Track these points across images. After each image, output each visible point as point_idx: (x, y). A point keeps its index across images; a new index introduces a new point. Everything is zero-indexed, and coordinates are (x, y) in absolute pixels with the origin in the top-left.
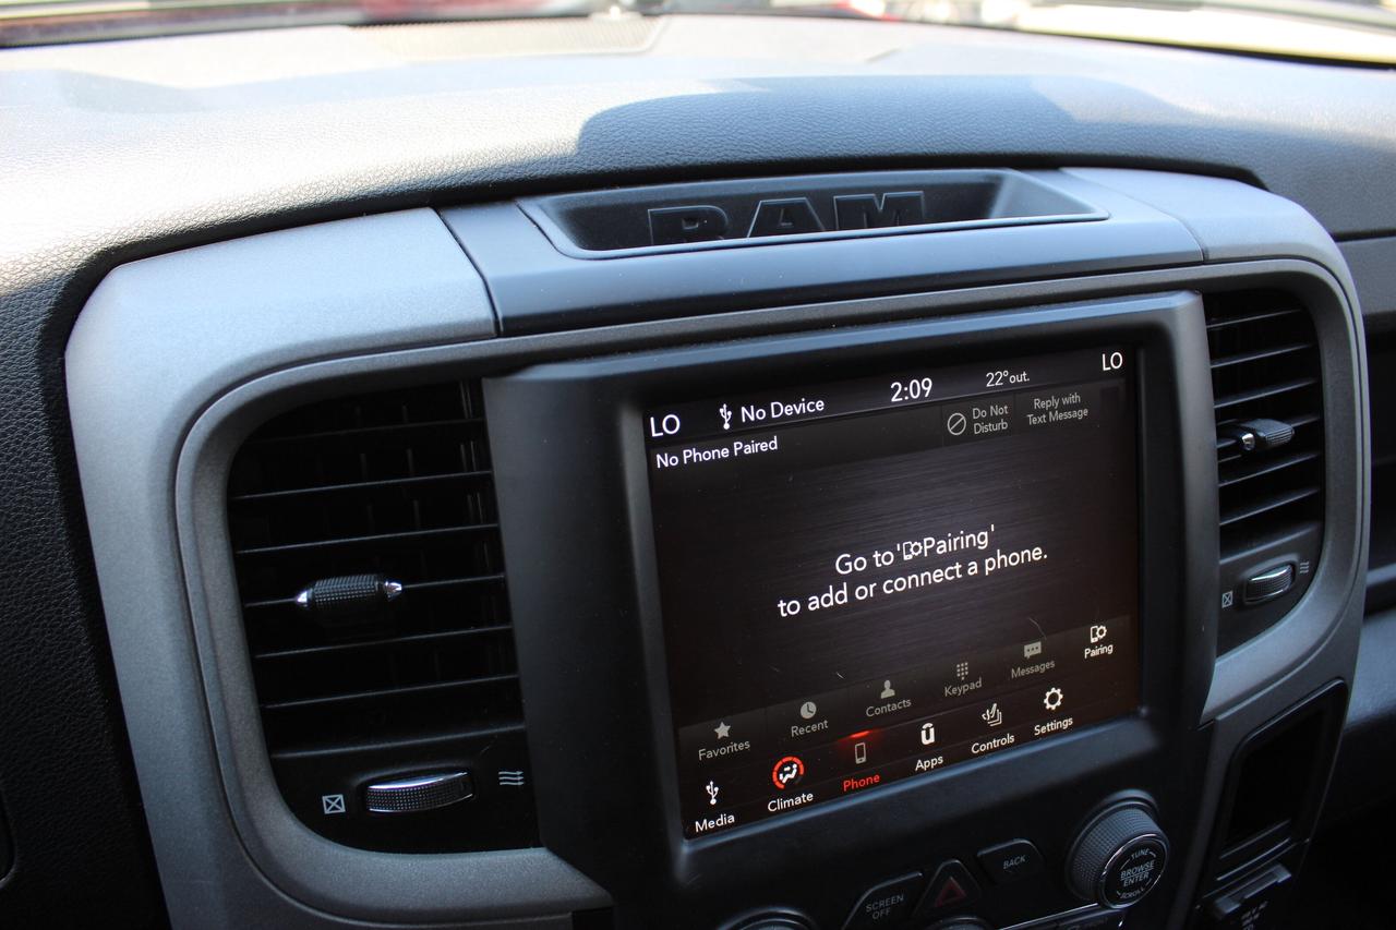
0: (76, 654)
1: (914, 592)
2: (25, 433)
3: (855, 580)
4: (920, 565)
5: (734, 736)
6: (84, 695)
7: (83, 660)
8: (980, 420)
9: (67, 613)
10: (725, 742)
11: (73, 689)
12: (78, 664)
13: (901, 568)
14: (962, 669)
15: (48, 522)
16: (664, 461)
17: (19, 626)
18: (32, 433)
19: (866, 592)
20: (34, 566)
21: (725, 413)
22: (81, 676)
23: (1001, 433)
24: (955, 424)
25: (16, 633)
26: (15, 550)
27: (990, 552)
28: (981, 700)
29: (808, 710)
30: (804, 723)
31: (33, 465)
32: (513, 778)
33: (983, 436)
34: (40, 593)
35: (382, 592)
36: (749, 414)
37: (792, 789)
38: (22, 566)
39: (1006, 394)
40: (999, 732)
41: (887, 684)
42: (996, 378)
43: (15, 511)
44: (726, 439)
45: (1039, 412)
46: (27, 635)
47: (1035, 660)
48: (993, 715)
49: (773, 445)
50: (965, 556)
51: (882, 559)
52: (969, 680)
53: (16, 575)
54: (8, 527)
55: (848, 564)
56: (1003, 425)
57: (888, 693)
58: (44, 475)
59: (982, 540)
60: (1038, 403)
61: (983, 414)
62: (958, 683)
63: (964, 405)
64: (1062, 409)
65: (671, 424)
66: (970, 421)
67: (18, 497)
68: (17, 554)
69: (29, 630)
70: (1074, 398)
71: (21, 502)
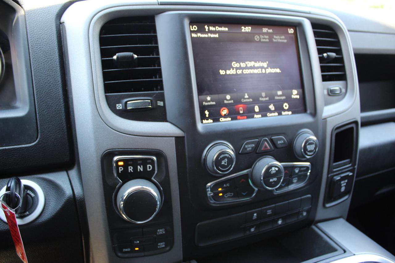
0: (58, 85)
1: (250, 74)
2: (51, 34)
3: (237, 69)
4: (251, 68)
5: (212, 100)
6: (59, 95)
7: (59, 86)
8: (262, 38)
9: (57, 75)
10: (209, 101)
11: (56, 93)
12: (58, 87)
13: (246, 68)
14: (263, 94)
15: (54, 54)
16: (194, 35)
17: (46, 77)
18: (53, 34)
19: (239, 72)
20: (50, 63)
21: (206, 27)
22: (58, 90)
23: (267, 42)
24: (257, 38)
25: (45, 78)
26: (47, 59)
27: (267, 68)
28: (269, 103)
29: (228, 97)
30: (227, 100)
31: (52, 41)
32: (160, 103)
33: (263, 42)
34: (51, 70)
35: (133, 57)
36: (212, 28)
37: (225, 116)
38: (48, 63)
39: (267, 34)
40: (274, 112)
41: (246, 94)
42: (265, 30)
43: (48, 50)
44: (207, 33)
45: (275, 39)
46: (47, 79)
47: (280, 96)
48: (272, 107)
49: (217, 36)
50: (262, 68)
51: (243, 65)
52: (266, 97)
53: (46, 65)
54: (46, 54)
55: (235, 64)
56: (267, 40)
57: (246, 96)
58: (54, 44)
59: (265, 65)
60: (275, 37)
61: (263, 37)
62: (262, 97)
63: (259, 34)
64: (281, 39)
65: (195, 28)
66: (260, 38)
67: (48, 48)
68: (47, 60)
69: (48, 78)
70: (283, 37)
71: (49, 49)
